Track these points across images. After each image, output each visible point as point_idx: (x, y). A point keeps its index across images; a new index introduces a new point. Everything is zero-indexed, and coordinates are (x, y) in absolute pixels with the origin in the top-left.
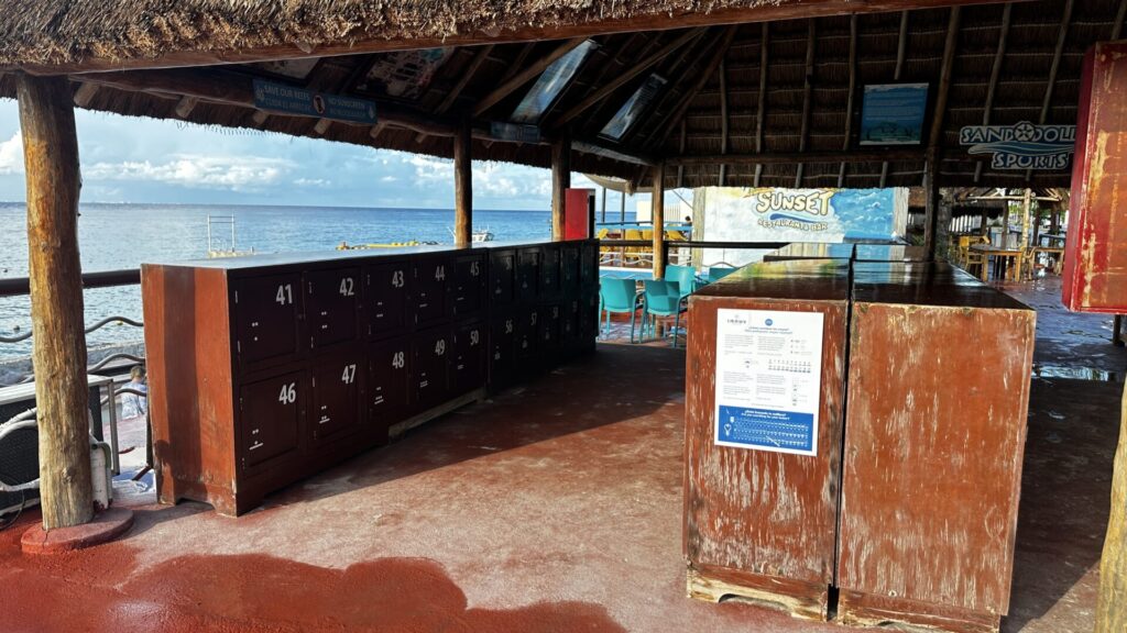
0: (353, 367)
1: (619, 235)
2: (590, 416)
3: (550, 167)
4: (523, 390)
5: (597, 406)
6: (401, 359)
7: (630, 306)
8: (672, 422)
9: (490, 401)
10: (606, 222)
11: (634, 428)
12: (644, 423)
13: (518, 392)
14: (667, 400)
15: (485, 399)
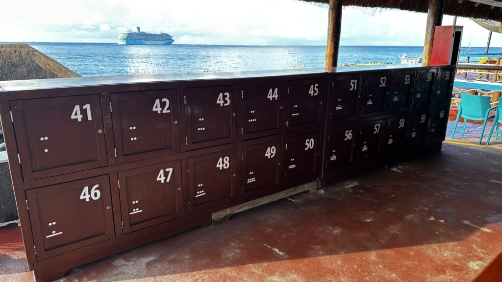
0: (171, 170)
1: (494, 62)
2: (395, 229)
3: (426, 11)
4: (356, 184)
5: (409, 217)
6: (227, 162)
7: (484, 116)
8: (480, 259)
9: (322, 192)
10: (489, 53)
11: (431, 260)
12: (447, 254)
13: (350, 185)
14: (484, 223)
15: (318, 189)
